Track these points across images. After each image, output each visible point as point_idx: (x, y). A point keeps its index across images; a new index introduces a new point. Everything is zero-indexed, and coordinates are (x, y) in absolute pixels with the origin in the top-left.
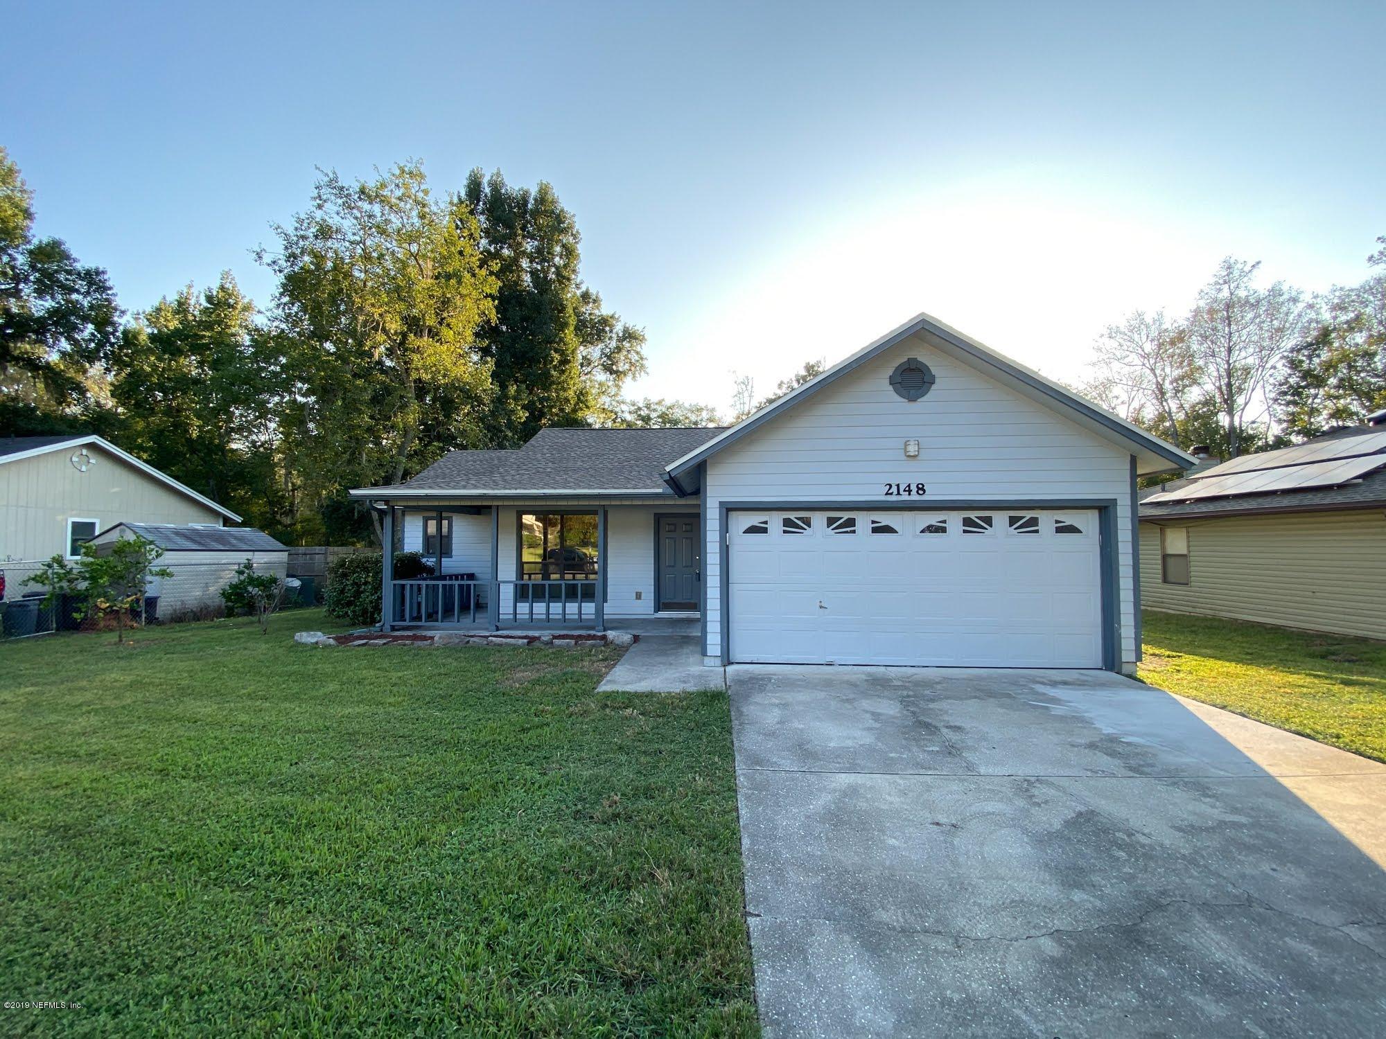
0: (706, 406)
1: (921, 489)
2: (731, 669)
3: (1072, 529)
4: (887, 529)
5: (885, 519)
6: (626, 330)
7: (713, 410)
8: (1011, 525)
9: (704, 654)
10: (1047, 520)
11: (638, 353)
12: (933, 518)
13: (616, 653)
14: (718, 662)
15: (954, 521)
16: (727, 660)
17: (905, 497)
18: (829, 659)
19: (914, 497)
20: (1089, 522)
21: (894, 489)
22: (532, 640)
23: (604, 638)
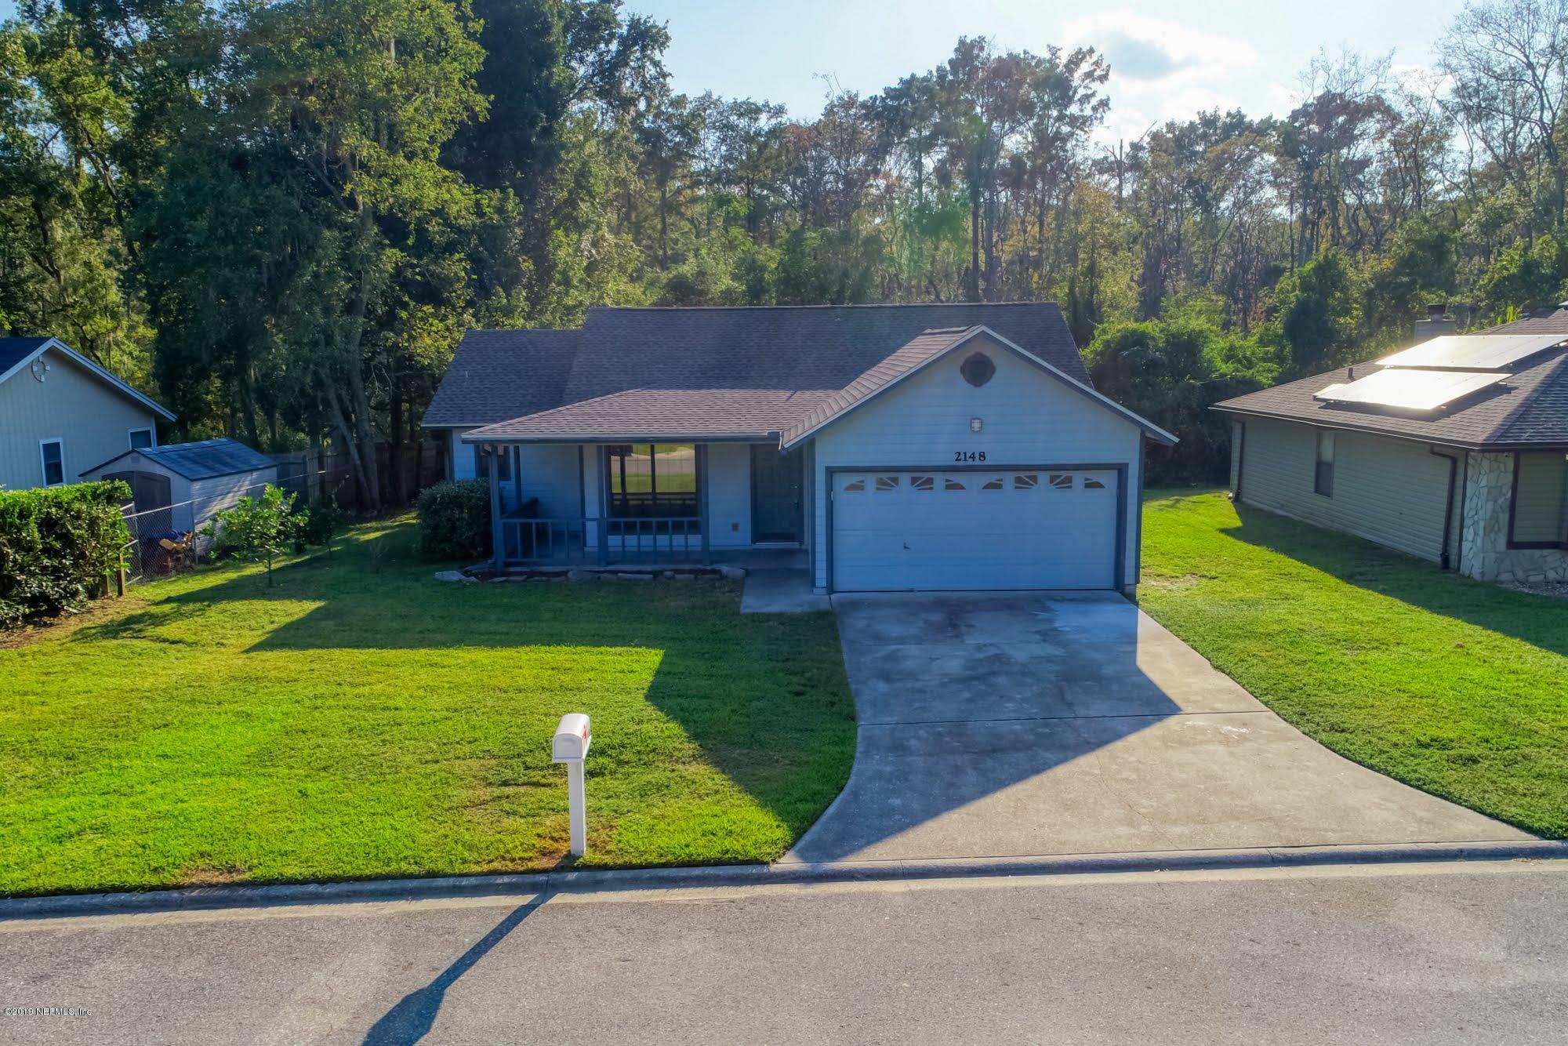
0: (767, 105)
1: (982, 456)
2: (834, 596)
3: (1097, 485)
4: (958, 487)
5: (957, 478)
6: (635, 24)
7: (780, 111)
8: (1051, 482)
9: (813, 585)
10: (1079, 478)
11: (656, 64)
12: (992, 477)
13: (738, 586)
14: (824, 591)
15: (1009, 479)
16: (831, 589)
17: (970, 462)
18: (909, 586)
19: (977, 462)
20: (1109, 479)
21: (962, 456)
22: (656, 574)
23: (718, 572)
